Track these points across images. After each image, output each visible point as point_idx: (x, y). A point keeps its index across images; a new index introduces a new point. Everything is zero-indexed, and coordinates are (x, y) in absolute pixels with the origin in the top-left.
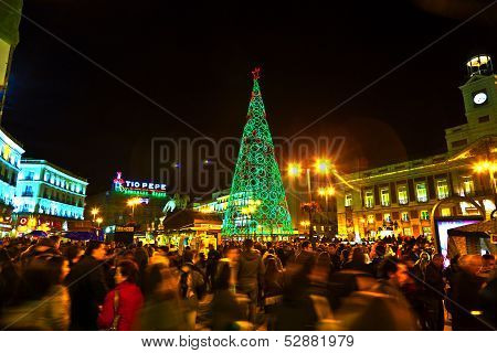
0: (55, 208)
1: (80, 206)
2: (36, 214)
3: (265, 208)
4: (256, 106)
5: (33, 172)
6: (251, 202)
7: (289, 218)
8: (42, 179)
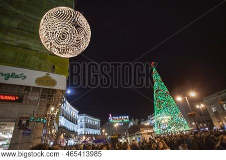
0: (91, 131)
1: (99, 129)
2: (85, 134)
3: (172, 119)
4: (156, 76)
5: (82, 119)
6: (165, 117)
7: (185, 122)
8: (85, 121)
